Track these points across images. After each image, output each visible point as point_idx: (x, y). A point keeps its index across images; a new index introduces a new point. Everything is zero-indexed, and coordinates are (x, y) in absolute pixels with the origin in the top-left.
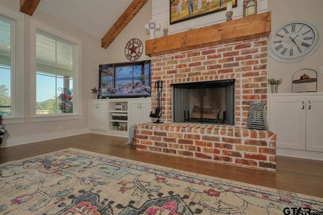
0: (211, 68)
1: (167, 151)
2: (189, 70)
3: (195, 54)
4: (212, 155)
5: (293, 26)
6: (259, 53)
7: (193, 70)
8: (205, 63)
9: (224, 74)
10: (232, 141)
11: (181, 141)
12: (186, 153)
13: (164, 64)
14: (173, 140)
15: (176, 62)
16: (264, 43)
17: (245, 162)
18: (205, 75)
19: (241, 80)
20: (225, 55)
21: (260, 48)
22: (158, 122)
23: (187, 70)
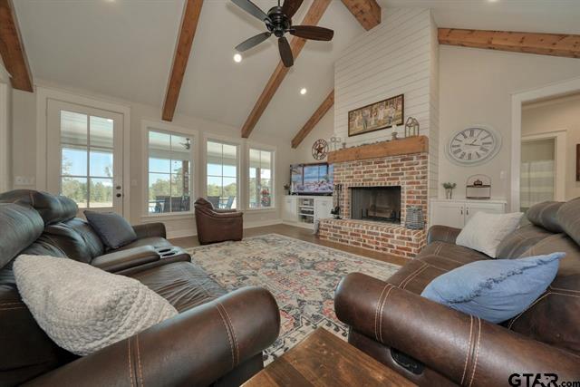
0: (382, 175)
1: (342, 241)
2: (363, 176)
3: (369, 163)
4: (374, 246)
5: (472, 131)
6: (420, 165)
7: (367, 176)
8: (376, 171)
9: (392, 182)
10: (388, 236)
11: (351, 234)
12: (355, 243)
13: (342, 170)
14: (347, 233)
15: (353, 169)
16: (424, 157)
17: (397, 252)
18: (376, 181)
19: (405, 188)
20: (392, 166)
21: (421, 161)
22: (338, 218)
23: (361, 177)
